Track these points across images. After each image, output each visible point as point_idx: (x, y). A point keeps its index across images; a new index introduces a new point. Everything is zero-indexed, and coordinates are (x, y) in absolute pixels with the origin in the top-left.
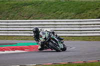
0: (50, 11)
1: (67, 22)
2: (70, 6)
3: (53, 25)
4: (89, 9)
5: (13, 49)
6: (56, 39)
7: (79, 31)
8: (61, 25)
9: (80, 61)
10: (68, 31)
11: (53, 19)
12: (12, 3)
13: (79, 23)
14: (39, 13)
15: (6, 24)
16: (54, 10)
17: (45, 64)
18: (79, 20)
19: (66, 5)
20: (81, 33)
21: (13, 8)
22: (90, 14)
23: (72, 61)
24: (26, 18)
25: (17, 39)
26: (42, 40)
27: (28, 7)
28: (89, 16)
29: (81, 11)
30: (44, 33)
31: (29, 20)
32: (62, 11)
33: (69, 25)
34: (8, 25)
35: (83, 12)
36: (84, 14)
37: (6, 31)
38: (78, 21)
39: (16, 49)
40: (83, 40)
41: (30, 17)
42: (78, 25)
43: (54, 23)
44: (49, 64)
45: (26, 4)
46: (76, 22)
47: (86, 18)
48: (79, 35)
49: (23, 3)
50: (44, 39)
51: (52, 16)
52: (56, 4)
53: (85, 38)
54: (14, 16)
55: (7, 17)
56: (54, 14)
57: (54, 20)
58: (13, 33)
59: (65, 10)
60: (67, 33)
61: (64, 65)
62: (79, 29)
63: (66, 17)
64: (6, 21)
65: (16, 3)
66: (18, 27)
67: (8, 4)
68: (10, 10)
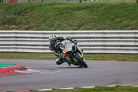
0: (107, 18)
12: (61, 6)
14: (94, 20)
16: (113, 17)
19: (129, 10)
21: (61, 14)
24: (75, 28)
27: (81, 12)
32: (122, 19)
41: (80, 27)
42: (133, 38)
45: (79, 9)
51: (109, 25)
52: (118, 8)
54: (60, 25)
55: (51, 27)
56: (112, 22)
59: (126, 16)
63: (126, 27)
67: (55, 8)
68: (57, 17)
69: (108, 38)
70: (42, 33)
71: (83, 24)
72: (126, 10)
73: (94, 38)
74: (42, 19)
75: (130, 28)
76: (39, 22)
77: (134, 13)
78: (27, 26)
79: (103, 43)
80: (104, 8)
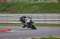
0: (46, 9)
14: (40, 10)
19: (56, 5)
21: (26, 7)
24: (32, 13)
27: (35, 6)
54: (26, 11)
56: (48, 10)
59: (55, 8)
67: (24, 4)
68: (24, 8)
69: (47, 17)
70: (18, 15)
71: (36, 11)
72: (54, 5)
73: (40, 17)
75: (56, 13)
76: (17, 10)
77: (58, 7)
78: (11, 12)
79: (44, 19)
80: (45, 4)
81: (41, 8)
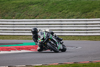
0: (56, 10)
1: (73, 21)
2: (76, 5)
3: (60, 24)
4: (95, 8)
5: (19, 49)
6: (54, 39)
7: (85, 30)
8: (68, 24)
9: (86, 61)
10: (75, 30)
11: (59, 18)
12: (18, 2)
13: (85, 23)
14: (46, 12)
15: (12, 23)
16: (60, 9)
17: (51, 64)
18: (85, 19)
19: (72, 4)
20: (87, 33)
21: (19, 7)
22: (96, 13)
23: (78, 61)
24: (32, 17)
25: (23, 39)
26: (40, 40)
27: (34, 6)
28: (95, 15)
29: (87, 10)
30: (42, 34)
31: (35, 20)
32: (68, 10)
33: (75, 24)
34: (14, 25)
35: (89, 12)
36: (90, 13)
37: (12, 30)
38: (84, 21)
39: (22, 49)
40: (89, 40)
41: (36, 16)
42: (84, 24)
43: (60, 23)
44: (55, 64)
45: (32, 4)
46: (82, 21)
47: (92, 17)
48: (85, 34)
49: (29, 2)
50: (42, 39)
51: (58, 15)
52: (63, 3)
53: (91, 37)
54: (20, 15)
55: (13, 16)
56: (61, 13)
57: (60, 20)
58: (19, 32)
59: (71, 9)
60: (73, 33)
61: (70, 65)
62: (85, 28)
63: (72, 17)
64: (12, 20)
65: (22, 2)
66: (24, 27)
67: (14, 3)
68: (16, 9)
74: (5, 11)
75: (75, 17)
76: (3, 13)
80: (51, 3)
81: (47, 9)
